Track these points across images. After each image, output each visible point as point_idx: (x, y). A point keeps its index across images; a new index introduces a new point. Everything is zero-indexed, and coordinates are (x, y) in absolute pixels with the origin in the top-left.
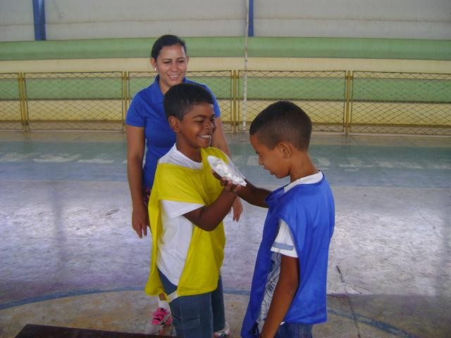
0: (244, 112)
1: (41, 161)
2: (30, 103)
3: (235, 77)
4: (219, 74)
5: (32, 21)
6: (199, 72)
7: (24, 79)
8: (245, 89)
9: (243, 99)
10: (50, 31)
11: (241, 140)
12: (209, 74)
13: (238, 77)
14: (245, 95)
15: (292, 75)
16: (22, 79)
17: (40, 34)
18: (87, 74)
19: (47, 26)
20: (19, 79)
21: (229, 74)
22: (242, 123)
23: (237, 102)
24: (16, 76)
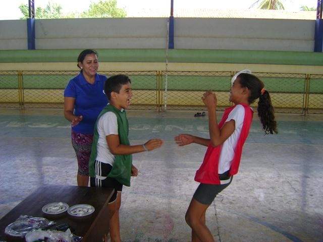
0: (166, 98)
1: (34, 127)
2: (25, 91)
3: (160, 75)
4: (149, 73)
5: (26, 36)
6: (136, 72)
7: (21, 75)
8: (166, 83)
9: (164, 90)
10: (38, 43)
11: (163, 115)
12: (143, 73)
13: (161, 75)
14: (166, 87)
15: (196, 74)
16: (20, 74)
17: (32, 45)
18: (63, 72)
19: (36, 40)
20: (19, 75)
21: (155, 73)
22: (164, 105)
23: (161, 92)
24: (17, 73)
